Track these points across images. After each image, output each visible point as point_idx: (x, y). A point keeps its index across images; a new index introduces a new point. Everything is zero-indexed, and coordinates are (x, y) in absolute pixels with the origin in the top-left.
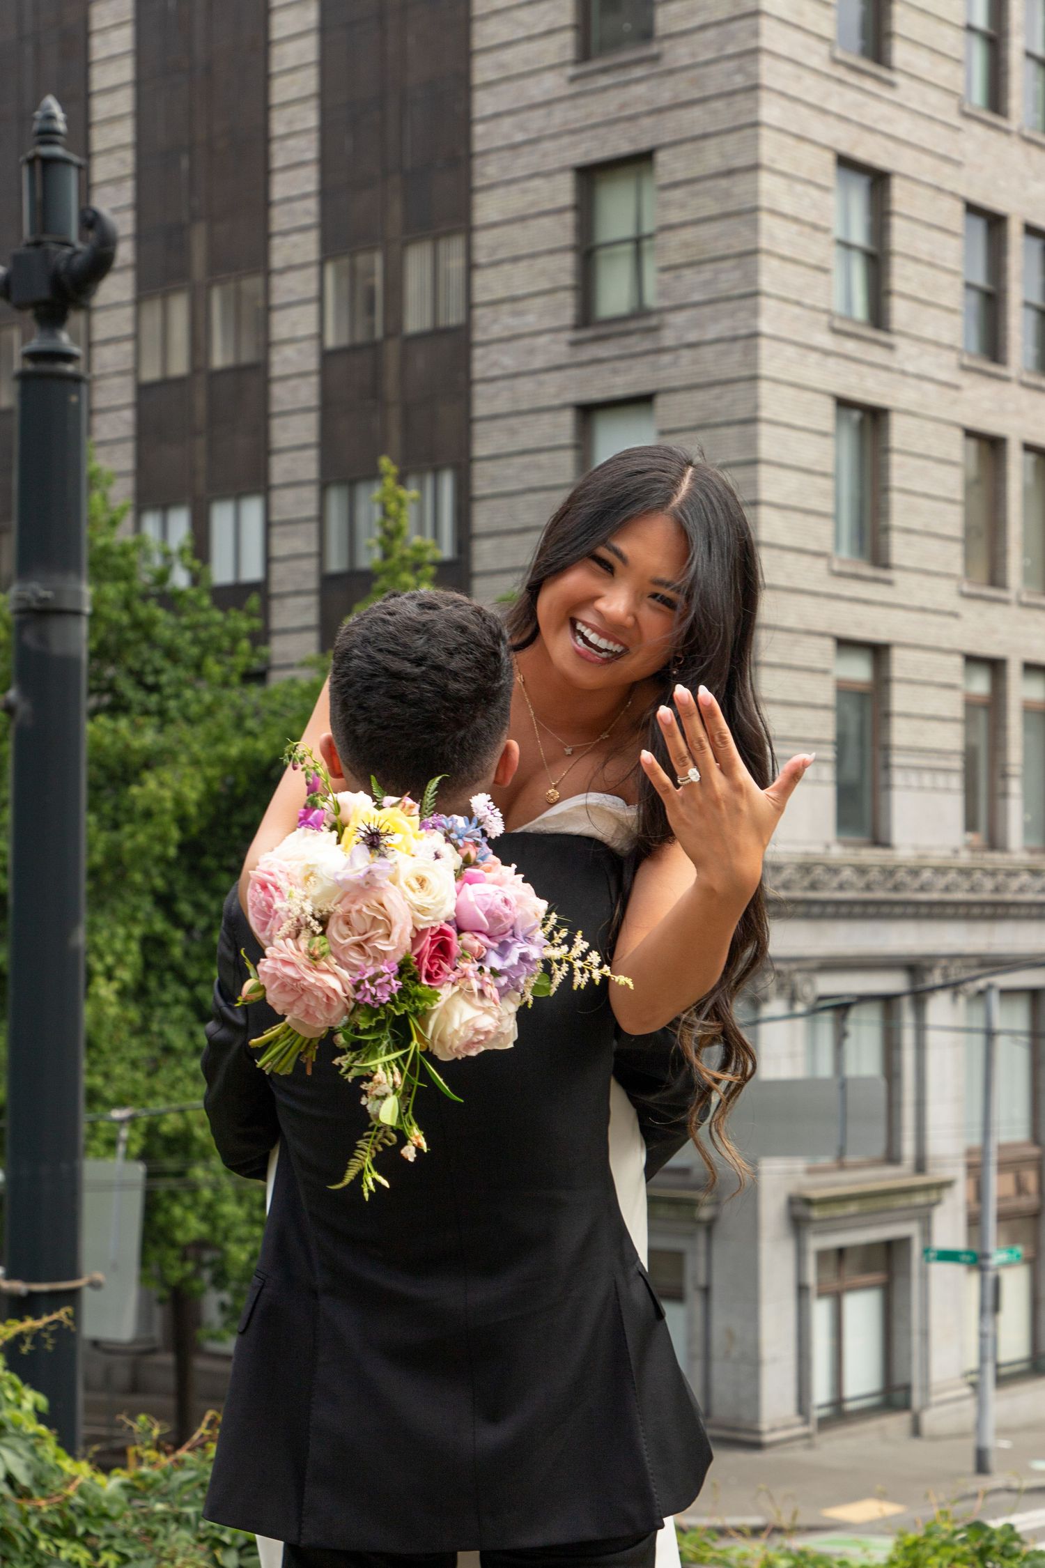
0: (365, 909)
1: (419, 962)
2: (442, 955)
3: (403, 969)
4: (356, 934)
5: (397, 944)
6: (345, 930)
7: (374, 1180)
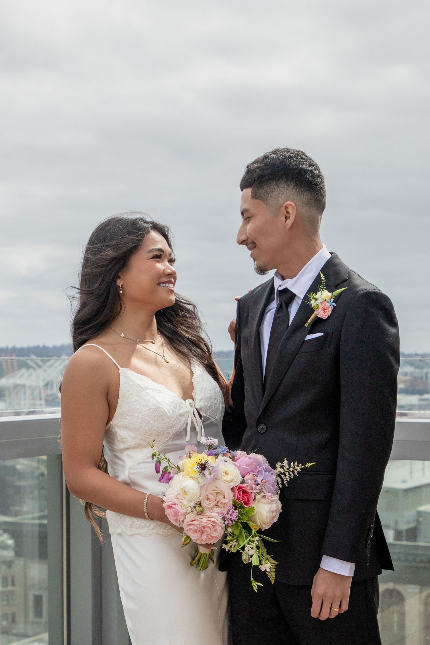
0: (212, 491)
1: (239, 501)
2: (246, 495)
3: (235, 506)
4: (213, 501)
5: (229, 498)
6: (208, 502)
7: (257, 585)
